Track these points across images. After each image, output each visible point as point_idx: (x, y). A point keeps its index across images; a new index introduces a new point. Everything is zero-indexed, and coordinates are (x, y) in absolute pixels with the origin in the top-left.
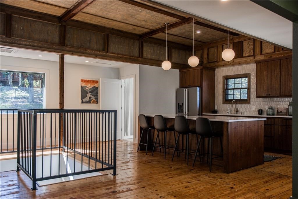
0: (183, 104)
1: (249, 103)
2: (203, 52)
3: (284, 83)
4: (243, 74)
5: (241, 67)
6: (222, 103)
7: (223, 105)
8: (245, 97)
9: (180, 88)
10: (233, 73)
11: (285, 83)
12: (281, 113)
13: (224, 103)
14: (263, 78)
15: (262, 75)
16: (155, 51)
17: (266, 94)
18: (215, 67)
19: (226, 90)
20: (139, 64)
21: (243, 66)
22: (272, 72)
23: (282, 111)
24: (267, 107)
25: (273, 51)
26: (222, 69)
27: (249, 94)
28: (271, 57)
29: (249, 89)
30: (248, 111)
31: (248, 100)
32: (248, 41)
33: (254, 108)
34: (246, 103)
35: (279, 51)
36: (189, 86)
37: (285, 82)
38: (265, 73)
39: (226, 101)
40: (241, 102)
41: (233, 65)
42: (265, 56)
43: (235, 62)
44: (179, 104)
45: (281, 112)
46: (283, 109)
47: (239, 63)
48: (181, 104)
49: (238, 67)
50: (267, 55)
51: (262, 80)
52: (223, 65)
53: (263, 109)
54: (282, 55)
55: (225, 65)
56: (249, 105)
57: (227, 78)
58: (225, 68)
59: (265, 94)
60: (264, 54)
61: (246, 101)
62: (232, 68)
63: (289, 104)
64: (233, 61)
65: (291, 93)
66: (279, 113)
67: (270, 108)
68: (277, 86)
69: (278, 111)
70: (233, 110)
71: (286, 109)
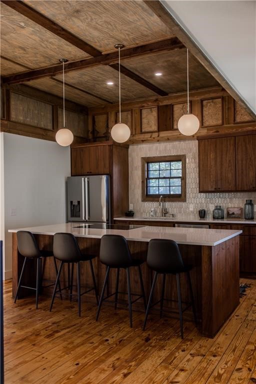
0: (79, 202)
1: (185, 200)
2: (108, 118)
3: (240, 172)
4: (174, 156)
5: (171, 145)
6: (140, 199)
7: (143, 203)
8: (178, 191)
9: (72, 176)
10: (158, 154)
11: (242, 172)
12: (233, 216)
13: (144, 200)
14: (209, 162)
15: (207, 159)
16: (30, 110)
17: (214, 187)
18: (128, 144)
19: (146, 180)
20: (4, 131)
21: (175, 143)
22: (222, 155)
23: (235, 213)
24: (211, 208)
25: (220, 122)
26: (139, 146)
27: (184, 186)
28: (217, 132)
29: (183, 179)
30: (183, 212)
31: (183, 196)
32: (182, 105)
33: (191, 207)
34: (179, 201)
35: (229, 124)
36: (88, 172)
37: (242, 169)
38: (212, 156)
39: (147, 197)
40: (171, 199)
41: (158, 141)
42: (208, 129)
43: (162, 137)
44: (72, 202)
45: (233, 214)
46: (236, 209)
47: (168, 139)
48: (75, 203)
49: (165, 144)
50: (211, 128)
51: (207, 166)
52: (143, 141)
53: (206, 209)
54: (234, 130)
55: (145, 140)
56: (184, 204)
57: (148, 161)
58: (146, 145)
59: (212, 187)
60: (206, 127)
61: (180, 198)
62: (156, 145)
63: (245, 202)
64: (159, 135)
65: (251, 187)
66: (230, 215)
67: (218, 208)
68: (230, 176)
69: (228, 213)
70: (159, 211)
71: (241, 209)
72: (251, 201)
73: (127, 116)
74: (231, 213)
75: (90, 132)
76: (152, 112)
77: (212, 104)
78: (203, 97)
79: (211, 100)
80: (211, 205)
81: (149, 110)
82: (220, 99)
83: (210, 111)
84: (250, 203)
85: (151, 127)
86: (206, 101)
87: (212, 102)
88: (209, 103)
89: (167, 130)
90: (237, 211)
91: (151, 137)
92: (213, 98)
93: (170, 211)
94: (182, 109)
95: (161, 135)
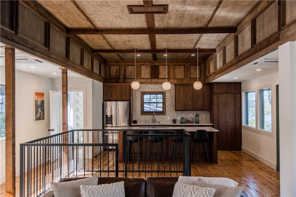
0: (111, 116)
1: (165, 114)
2: (120, 68)
4: (159, 92)
5: (158, 86)
6: (140, 114)
7: (141, 116)
8: (161, 109)
9: (104, 101)
10: (150, 90)
12: (190, 122)
15: (180, 95)
19: (142, 103)
22: (187, 93)
24: (179, 118)
25: (183, 77)
27: (164, 107)
28: (182, 82)
29: (164, 103)
30: (164, 120)
31: (164, 112)
32: (163, 66)
33: (169, 118)
34: (162, 115)
35: (187, 78)
37: (196, 101)
39: (144, 113)
40: (158, 114)
41: (151, 84)
42: (177, 80)
43: (153, 82)
44: (107, 116)
45: (190, 121)
46: (191, 119)
47: (157, 83)
48: (109, 116)
49: (155, 85)
50: (179, 79)
53: (176, 119)
55: (143, 83)
56: (164, 116)
57: (143, 93)
58: (143, 85)
59: (182, 108)
60: (176, 79)
61: (163, 113)
62: (149, 85)
63: (195, 115)
64: (151, 81)
65: (200, 108)
66: (188, 122)
67: (182, 118)
68: (190, 103)
69: (187, 121)
70: (151, 120)
71: (193, 118)
72: (198, 115)
73: (132, 68)
74: (188, 120)
75: (107, 75)
76: (147, 68)
77: (180, 68)
78: (175, 64)
79: (179, 66)
80: (178, 117)
81: (145, 67)
82: (183, 66)
83: (178, 71)
84: (197, 116)
85: (146, 76)
86: (177, 66)
87: (179, 67)
88: (178, 67)
89: (156, 78)
90: (191, 120)
91: (146, 81)
92: (180, 65)
93: (157, 120)
94: (164, 68)
95: (152, 81)
